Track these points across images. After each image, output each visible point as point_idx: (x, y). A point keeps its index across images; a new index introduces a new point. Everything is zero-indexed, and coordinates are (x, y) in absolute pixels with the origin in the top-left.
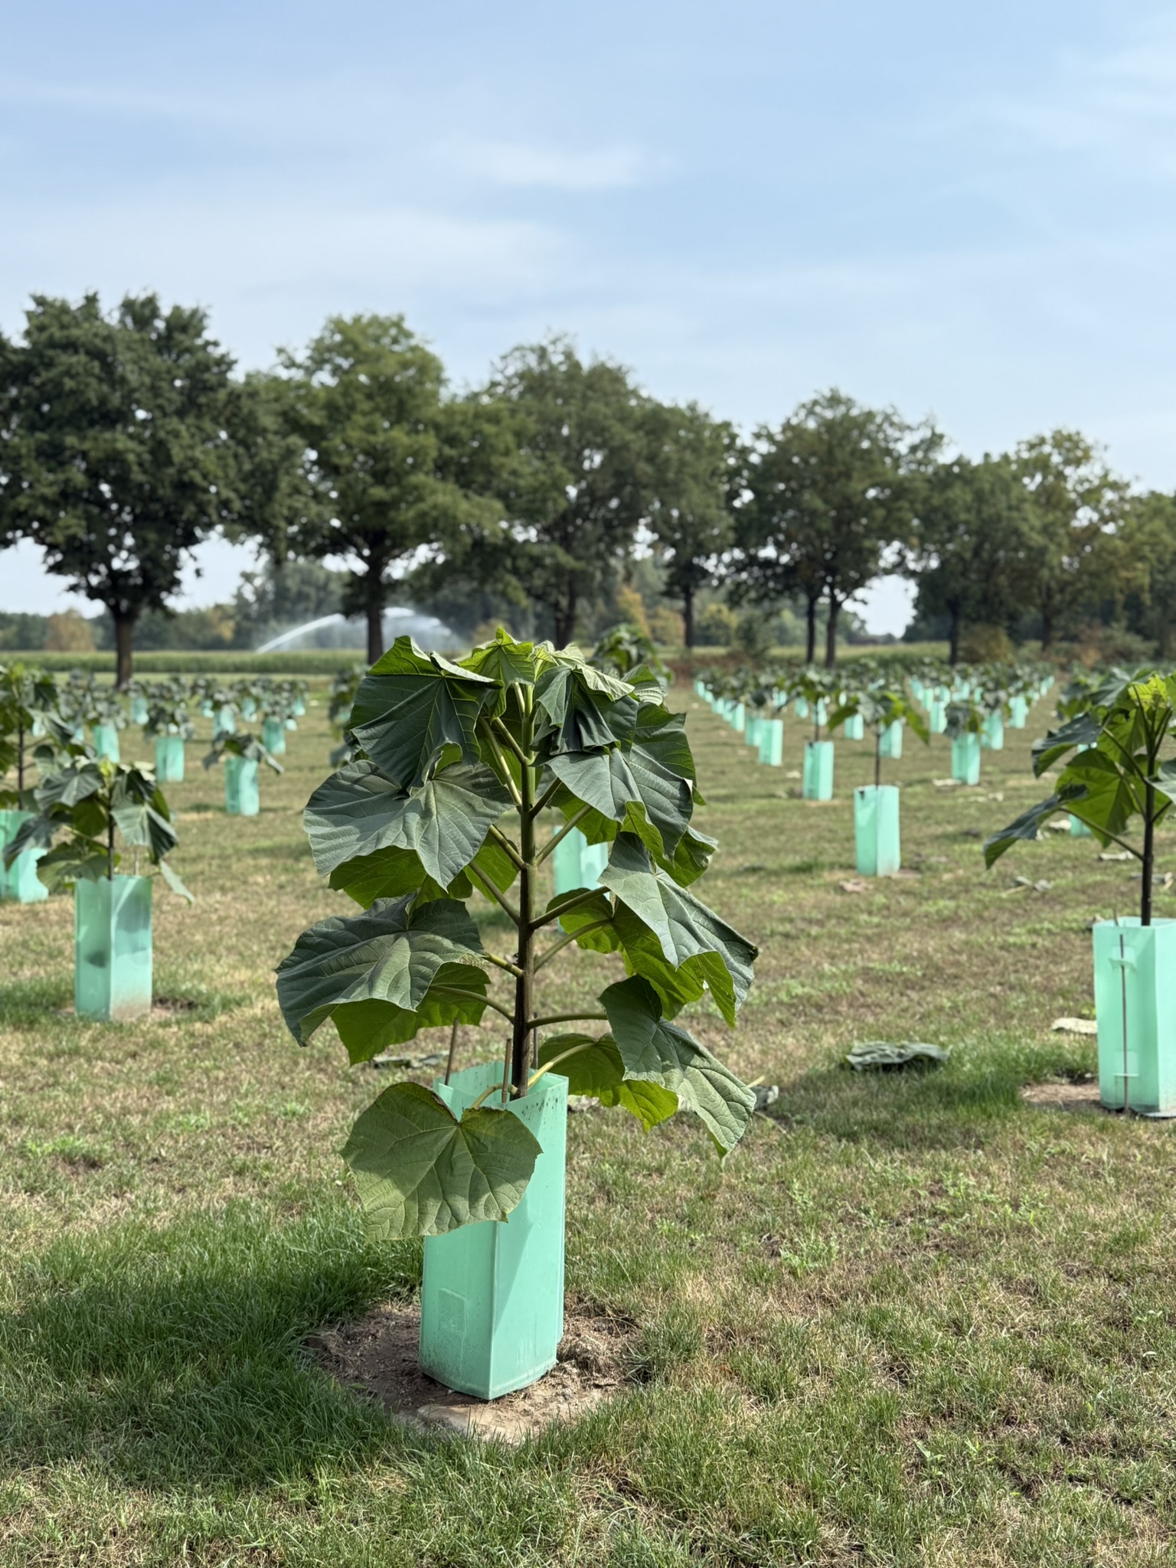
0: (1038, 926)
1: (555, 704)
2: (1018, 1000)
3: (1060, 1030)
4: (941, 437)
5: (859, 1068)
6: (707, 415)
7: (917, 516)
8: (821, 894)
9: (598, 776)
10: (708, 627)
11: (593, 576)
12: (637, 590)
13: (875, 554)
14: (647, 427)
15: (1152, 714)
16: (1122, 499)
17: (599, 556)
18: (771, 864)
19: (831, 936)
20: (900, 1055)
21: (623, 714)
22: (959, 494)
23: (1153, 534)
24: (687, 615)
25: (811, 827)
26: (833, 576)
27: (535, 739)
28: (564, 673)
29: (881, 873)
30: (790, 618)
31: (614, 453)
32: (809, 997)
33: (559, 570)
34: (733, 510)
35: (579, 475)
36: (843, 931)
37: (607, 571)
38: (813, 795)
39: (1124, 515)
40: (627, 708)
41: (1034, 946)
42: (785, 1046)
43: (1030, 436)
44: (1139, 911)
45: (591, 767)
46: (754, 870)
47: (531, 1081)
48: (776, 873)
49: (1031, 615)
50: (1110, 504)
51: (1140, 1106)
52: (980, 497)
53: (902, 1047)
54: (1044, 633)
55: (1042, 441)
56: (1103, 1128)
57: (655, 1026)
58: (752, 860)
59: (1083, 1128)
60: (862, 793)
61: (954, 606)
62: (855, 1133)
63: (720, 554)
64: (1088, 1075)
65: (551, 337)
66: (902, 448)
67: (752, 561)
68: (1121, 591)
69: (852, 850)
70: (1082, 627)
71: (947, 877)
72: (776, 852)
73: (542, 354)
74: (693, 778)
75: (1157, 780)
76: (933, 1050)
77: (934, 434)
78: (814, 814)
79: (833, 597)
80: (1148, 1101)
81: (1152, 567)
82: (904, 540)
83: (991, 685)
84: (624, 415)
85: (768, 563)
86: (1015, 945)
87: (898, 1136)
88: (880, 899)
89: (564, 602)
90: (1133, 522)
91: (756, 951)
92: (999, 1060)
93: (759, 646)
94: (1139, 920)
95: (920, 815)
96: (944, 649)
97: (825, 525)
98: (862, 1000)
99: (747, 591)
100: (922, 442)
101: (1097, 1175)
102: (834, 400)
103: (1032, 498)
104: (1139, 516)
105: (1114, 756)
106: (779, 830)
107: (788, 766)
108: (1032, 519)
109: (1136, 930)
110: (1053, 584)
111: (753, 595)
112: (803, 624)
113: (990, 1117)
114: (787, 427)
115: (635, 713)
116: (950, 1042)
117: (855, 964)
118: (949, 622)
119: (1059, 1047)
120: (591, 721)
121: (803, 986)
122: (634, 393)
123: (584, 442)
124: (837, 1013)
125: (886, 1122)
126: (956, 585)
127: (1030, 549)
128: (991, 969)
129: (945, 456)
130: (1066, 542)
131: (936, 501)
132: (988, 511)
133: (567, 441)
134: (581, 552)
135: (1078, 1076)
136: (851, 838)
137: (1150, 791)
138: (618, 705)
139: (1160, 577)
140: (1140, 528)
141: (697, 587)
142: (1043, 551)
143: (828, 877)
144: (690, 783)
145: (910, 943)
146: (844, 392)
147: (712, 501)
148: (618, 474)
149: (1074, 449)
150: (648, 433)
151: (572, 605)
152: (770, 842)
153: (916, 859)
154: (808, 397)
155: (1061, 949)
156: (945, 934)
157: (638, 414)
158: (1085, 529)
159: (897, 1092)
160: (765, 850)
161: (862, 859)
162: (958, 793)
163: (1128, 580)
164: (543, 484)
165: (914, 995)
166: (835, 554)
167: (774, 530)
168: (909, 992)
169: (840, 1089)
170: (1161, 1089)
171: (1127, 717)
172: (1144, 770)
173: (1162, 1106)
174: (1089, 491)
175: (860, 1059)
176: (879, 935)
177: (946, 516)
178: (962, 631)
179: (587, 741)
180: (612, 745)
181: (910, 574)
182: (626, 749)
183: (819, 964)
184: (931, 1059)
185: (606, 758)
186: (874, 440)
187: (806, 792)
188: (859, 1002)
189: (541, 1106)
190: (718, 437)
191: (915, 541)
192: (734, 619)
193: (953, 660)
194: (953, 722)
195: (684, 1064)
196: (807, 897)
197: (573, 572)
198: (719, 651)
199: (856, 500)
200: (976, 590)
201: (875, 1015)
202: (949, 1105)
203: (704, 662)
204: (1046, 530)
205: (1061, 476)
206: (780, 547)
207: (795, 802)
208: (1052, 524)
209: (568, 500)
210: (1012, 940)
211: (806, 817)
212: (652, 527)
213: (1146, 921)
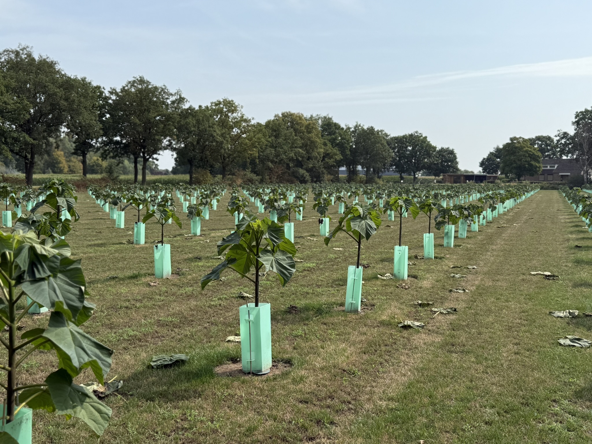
0: (222, 297)
1: (23, 261)
2: (214, 329)
3: (229, 341)
4: (184, 99)
5: (155, 367)
6: (90, 83)
7: (175, 128)
8: (141, 288)
9: (43, 290)
10: (93, 166)
11: (42, 146)
12: (62, 150)
13: (161, 141)
14: (65, 86)
15: (257, 232)
16: (248, 126)
17: (44, 138)
18: (121, 275)
19: (145, 307)
20: (171, 360)
21: (53, 262)
22: (191, 120)
23: (259, 139)
24: (84, 162)
25: (137, 257)
26: (144, 149)
27: (14, 275)
28: (27, 248)
29: (164, 277)
30: (127, 163)
31: (49, 96)
32: (136, 336)
33: (26, 143)
34: (102, 122)
35: (35, 104)
36: (149, 304)
37: (48, 144)
38: (138, 243)
39: (249, 131)
40: (55, 260)
41: (220, 305)
42: (126, 360)
43: (215, 100)
44: (254, 300)
45: (40, 286)
46: (114, 278)
47: (16, 412)
48: (123, 279)
49: (218, 165)
50: (244, 127)
51: (255, 371)
52: (198, 121)
53: (171, 356)
54: (223, 172)
55: (220, 103)
56: (243, 382)
57: (69, 388)
58: (113, 274)
59: (236, 383)
60: (156, 246)
61: (190, 162)
62: (153, 397)
63: (97, 139)
64: (238, 359)
65: (21, 47)
66: (169, 102)
67: (111, 142)
68: (249, 158)
69: (153, 267)
70: (236, 170)
71: (189, 277)
72: (123, 269)
73: (17, 54)
74: (84, 285)
75: (259, 257)
76: (183, 357)
77: (180, 97)
78: (138, 251)
79: (144, 157)
80: (258, 369)
81: (259, 150)
82: (171, 136)
83: (204, 196)
84: (54, 81)
85: (117, 142)
86: (213, 305)
87: (170, 397)
88: (164, 289)
89: (29, 156)
90: (252, 134)
91: (112, 352)
92: (207, 357)
93: (115, 175)
94: (254, 304)
95: (179, 250)
96: (187, 177)
97: (140, 129)
98: (156, 334)
99: (109, 153)
100: (176, 100)
101: (241, 403)
102: (142, 81)
103: (217, 123)
104: (254, 132)
105: (245, 246)
106: (124, 259)
107: (127, 229)
108: (218, 131)
109: (254, 308)
110: (226, 155)
111: (111, 154)
112: (133, 165)
113: (203, 383)
114: (123, 90)
115: (59, 262)
116: (190, 352)
117: (154, 318)
118: (189, 166)
119: (228, 349)
120: (39, 267)
121: (133, 331)
122: (58, 72)
123: (36, 91)
124: (147, 341)
125: (165, 391)
126: (191, 154)
127: (217, 142)
128: (205, 316)
129: (186, 106)
130: (229, 140)
131: (182, 123)
132: (201, 127)
133: (29, 90)
134: (36, 136)
135: (235, 360)
136: (153, 262)
137: (257, 261)
138: (52, 259)
139: (261, 154)
140: (254, 137)
141: (88, 151)
142: (222, 143)
143: (144, 280)
144: (83, 288)
145: (176, 307)
146: (146, 78)
147: (93, 118)
148: (51, 104)
149: (231, 106)
150: (64, 89)
151: (33, 157)
152: (120, 265)
153: (178, 270)
154: (131, 79)
155: (230, 305)
156: (189, 302)
157: (60, 81)
158: (236, 136)
159: (170, 376)
160: (118, 269)
161: (157, 272)
162: (193, 239)
163: (251, 155)
164: (18, 107)
165: (176, 330)
166: (144, 141)
167: (120, 130)
168: (175, 329)
169: (148, 378)
170: (263, 364)
171: (249, 234)
172: (255, 251)
173: (263, 370)
174: (237, 122)
175: (155, 363)
176: (163, 305)
177: (186, 128)
178: (194, 171)
179: (38, 276)
180: (49, 276)
181: (173, 149)
182: (55, 276)
183: (140, 320)
184: (182, 361)
185: (46, 282)
186: (158, 98)
187: (135, 242)
188: (156, 335)
189: (21, 423)
190: (95, 92)
191: (175, 137)
192: (105, 164)
193: (191, 183)
194: (191, 213)
195: (82, 402)
196: (135, 290)
197: (32, 144)
198: (98, 176)
199: (152, 120)
200: (198, 156)
201: (161, 341)
202: (189, 380)
203: (92, 181)
204: (222, 135)
205: (227, 116)
206: (122, 136)
207: (131, 245)
208: (224, 133)
209: (30, 114)
210: (212, 303)
211: (135, 252)
212: (68, 127)
213: (257, 305)
